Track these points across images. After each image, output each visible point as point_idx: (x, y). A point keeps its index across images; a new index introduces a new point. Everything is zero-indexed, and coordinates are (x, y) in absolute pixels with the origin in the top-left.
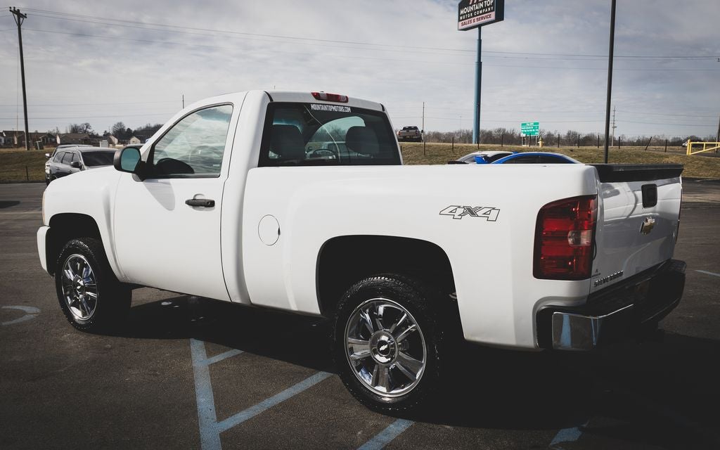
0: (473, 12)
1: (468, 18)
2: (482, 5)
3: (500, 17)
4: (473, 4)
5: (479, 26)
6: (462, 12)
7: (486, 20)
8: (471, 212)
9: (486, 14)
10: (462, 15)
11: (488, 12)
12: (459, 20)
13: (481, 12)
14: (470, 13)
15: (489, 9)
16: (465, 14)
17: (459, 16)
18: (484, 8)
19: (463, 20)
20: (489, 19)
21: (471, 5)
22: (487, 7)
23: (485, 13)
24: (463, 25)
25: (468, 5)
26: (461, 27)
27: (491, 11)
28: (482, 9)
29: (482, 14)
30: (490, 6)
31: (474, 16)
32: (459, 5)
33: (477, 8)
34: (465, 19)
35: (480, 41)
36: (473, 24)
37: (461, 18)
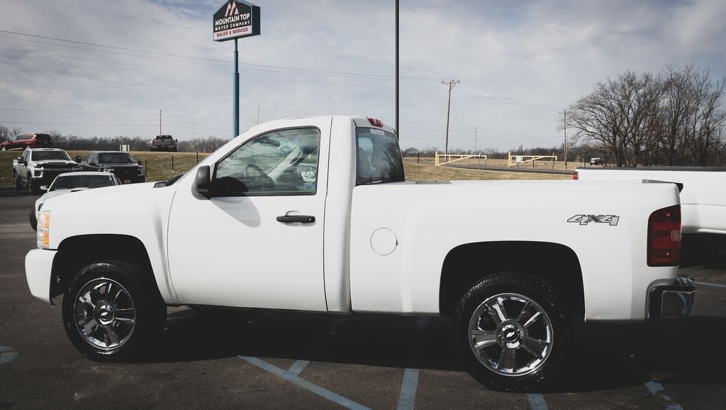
0: (229, 24)
1: (223, 30)
2: (238, 18)
3: (256, 31)
4: (229, 16)
5: (236, 38)
6: (217, 23)
7: (243, 33)
8: (595, 219)
9: (243, 28)
10: (218, 26)
11: (245, 25)
12: (215, 31)
13: (237, 25)
14: (226, 24)
15: (246, 23)
16: (220, 26)
17: (215, 27)
18: (240, 21)
19: (218, 31)
20: (246, 33)
21: (227, 17)
22: (244, 21)
23: (241, 26)
24: (218, 36)
25: (223, 17)
26: (216, 38)
27: (247, 25)
28: (238, 22)
29: (239, 27)
30: (247, 20)
31: (229, 28)
32: (214, 16)
33: (233, 20)
34: (221, 30)
35: (237, 53)
36: (229, 36)
37: (216, 29)
